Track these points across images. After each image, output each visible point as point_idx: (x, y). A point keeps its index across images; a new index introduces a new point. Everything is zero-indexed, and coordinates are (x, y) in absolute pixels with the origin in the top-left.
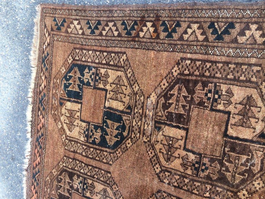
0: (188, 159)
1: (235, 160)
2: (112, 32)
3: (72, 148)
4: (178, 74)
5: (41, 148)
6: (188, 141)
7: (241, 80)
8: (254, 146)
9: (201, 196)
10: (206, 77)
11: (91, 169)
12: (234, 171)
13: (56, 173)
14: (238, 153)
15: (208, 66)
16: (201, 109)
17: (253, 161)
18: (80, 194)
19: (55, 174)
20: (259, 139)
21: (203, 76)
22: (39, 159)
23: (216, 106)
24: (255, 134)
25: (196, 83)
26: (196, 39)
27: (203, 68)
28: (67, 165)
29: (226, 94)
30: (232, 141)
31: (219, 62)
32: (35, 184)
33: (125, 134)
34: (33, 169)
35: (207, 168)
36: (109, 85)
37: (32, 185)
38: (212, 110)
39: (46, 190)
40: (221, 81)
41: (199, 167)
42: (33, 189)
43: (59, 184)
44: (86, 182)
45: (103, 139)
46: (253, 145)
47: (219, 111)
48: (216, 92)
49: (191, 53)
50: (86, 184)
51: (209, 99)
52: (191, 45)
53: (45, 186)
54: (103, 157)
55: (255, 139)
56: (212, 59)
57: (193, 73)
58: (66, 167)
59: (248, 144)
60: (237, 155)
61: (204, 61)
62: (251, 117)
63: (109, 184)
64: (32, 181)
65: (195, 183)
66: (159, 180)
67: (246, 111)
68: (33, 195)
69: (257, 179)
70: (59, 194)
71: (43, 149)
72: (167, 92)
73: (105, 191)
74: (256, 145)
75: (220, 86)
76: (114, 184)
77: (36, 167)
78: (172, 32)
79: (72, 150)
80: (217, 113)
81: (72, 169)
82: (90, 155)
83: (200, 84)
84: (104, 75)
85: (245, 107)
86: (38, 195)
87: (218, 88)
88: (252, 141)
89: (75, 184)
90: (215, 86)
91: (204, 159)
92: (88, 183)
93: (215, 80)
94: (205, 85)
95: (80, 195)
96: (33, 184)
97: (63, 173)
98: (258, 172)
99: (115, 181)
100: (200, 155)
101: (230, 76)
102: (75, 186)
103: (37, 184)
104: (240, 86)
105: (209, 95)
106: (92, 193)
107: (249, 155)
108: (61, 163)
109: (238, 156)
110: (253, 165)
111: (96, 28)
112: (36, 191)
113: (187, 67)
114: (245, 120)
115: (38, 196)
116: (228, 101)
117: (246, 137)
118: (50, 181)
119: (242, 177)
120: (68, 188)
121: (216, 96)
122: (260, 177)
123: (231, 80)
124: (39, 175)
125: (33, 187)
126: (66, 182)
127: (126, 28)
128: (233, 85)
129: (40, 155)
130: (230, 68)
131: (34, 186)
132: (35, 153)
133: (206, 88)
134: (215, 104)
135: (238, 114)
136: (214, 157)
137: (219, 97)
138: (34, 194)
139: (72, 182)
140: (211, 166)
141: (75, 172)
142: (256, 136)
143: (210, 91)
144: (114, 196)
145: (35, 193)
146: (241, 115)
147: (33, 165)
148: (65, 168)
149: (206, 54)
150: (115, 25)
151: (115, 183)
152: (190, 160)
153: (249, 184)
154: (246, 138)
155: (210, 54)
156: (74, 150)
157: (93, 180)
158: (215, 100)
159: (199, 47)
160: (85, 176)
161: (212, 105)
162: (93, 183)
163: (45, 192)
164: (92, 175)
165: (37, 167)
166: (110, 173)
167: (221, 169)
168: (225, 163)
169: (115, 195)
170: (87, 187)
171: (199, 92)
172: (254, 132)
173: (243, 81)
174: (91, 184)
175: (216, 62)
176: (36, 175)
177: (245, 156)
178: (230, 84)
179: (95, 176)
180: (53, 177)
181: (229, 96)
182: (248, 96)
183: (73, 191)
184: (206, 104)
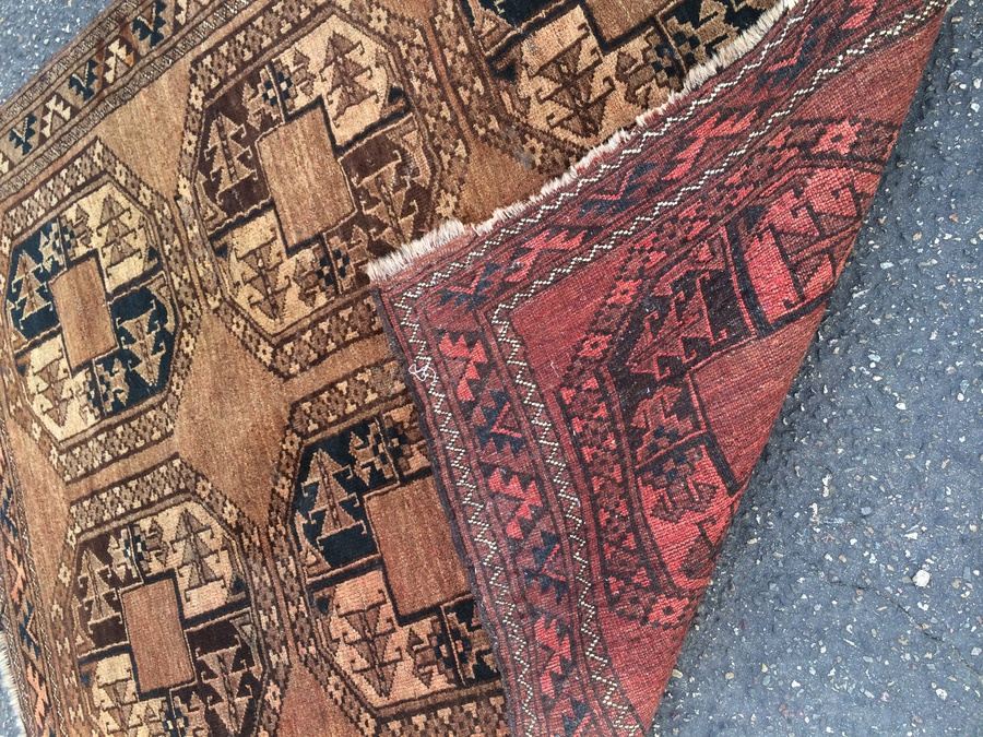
0: (304, 270)
1: (380, 190)
2: (59, 116)
3: (79, 466)
4: (204, 99)
5: (15, 531)
6: (284, 227)
7: (305, 19)
8: (393, 129)
9: (368, 337)
10: (250, 62)
11: (137, 487)
12: (390, 216)
13: (68, 574)
14: (376, 169)
15: (242, 40)
16: (271, 133)
17: (412, 166)
18: (137, 584)
19: (66, 580)
20: (393, 108)
21: (245, 64)
22: (20, 571)
23: (293, 106)
24: (380, 104)
25: (238, 89)
26: (199, 8)
27: (235, 52)
28: (83, 524)
29: (296, 68)
30: (350, 151)
31: (254, 18)
32: (33, 655)
33: (170, 326)
34: (17, 613)
35: (346, 261)
36: (95, 234)
37: (27, 667)
38: (289, 119)
39: (60, 647)
40: (276, 49)
41: (332, 270)
42: (30, 678)
43: (85, 600)
44: (137, 533)
45: (132, 379)
46: (389, 128)
47: (303, 111)
48: (280, 78)
49: (204, 40)
50: (137, 539)
51: (274, 101)
52: (197, 25)
53: (55, 638)
54: (149, 427)
55: (386, 115)
56: (242, 22)
57: (226, 73)
58: (83, 532)
59: (379, 133)
60: (376, 174)
61: (231, 37)
62: (355, 75)
63: (186, 490)
64: (23, 652)
65: (341, 314)
66: (282, 379)
67: (342, 68)
68: (37, 696)
69: (439, 196)
70: (91, 632)
71: (22, 530)
72: (202, 153)
73: (186, 518)
74: (394, 125)
75: (279, 61)
76: (197, 481)
77: (21, 600)
78: (156, 28)
79: (82, 471)
80: (302, 119)
81: (97, 526)
82: (120, 448)
83: (247, 85)
84: (77, 219)
85: (338, 64)
86: (49, 685)
87: (278, 68)
88: (383, 122)
89: (119, 566)
90: (271, 65)
91: (331, 241)
92: (144, 531)
93: (265, 58)
94: (253, 79)
95: (139, 586)
96: (27, 659)
97: (84, 558)
98: (432, 180)
99: (195, 468)
100: (318, 237)
101: (286, 27)
102: (121, 572)
103: (38, 649)
104: (309, 32)
105: (271, 93)
106: (161, 554)
107: (395, 158)
108: (70, 533)
109: (378, 176)
110: (415, 173)
111: (30, 133)
112: (40, 675)
113: (211, 71)
114: (350, 90)
115: (50, 690)
116: (305, 79)
117: (368, 122)
118: (61, 610)
119: (411, 216)
120: (107, 590)
121: (284, 86)
122: (441, 187)
123: (289, 33)
124: (34, 618)
125: (30, 670)
126: (97, 576)
127: (80, 88)
128: (297, 40)
129: (20, 558)
130: (277, 13)
131: (33, 665)
132: (8, 562)
133: (259, 85)
134: (289, 102)
135: (334, 88)
136: (346, 219)
137: (289, 84)
138: (38, 689)
139: (111, 566)
140: (350, 246)
141: (107, 528)
142: (384, 105)
143: (268, 85)
144: (211, 515)
145: (41, 685)
146: (338, 86)
147: (13, 600)
148: (82, 539)
149: (228, 20)
150: (60, 99)
151: (197, 475)
152: (309, 269)
153: (432, 219)
154: (368, 124)
155: (235, 15)
156: (86, 469)
157: (151, 515)
158: (285, 95)
159: (210, 19)
160: (131, 518)
161: (285, 110)
162: (154, 522)
163: (60, 659)
164: (145, 501)
165: (24, 596)
166: (176, 456)
167: (369, 234)
168: (368, 212)
169: (212, 508)
170: (144, 547)
171: (253, 102)
172: (377, 101)
173: (308, 19)
174: (151, 530)
175: (250, 21)
176: (26, 625)
177: (389, 165)
178: (293, 43)
179: (152, 499)
180: (64, 592)
181: (303, 67)
182: (329, 39)
183: (121, 590)
184: (274, 117)
